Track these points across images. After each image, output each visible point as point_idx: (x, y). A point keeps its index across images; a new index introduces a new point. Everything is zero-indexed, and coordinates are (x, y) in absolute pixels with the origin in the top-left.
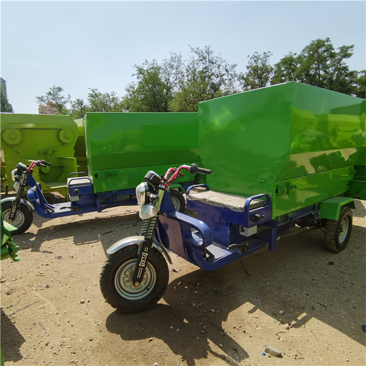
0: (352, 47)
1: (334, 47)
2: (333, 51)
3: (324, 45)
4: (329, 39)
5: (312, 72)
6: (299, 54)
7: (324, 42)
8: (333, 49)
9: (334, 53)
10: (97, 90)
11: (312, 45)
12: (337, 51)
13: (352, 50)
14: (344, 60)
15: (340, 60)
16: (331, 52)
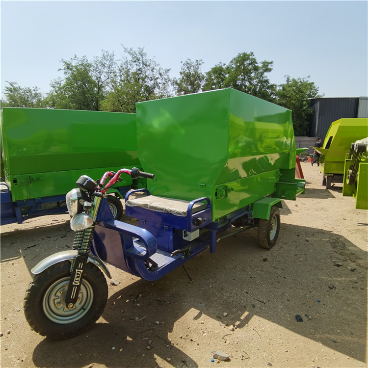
0: (272, 63)
1: (257, 61)
2: (256, 65)
3: (248, 59)
4: (252, 53)
5: (239, 83)
6: (227, 64)
7: (249, 55)
8: (257, 63)
9: (258, 66)
10: (16, 83)
11: (239, 57)
12: (260, 65)
13: (272, 66)
14: (266, 74)
15: (262, 73)
16: (255, 66)
